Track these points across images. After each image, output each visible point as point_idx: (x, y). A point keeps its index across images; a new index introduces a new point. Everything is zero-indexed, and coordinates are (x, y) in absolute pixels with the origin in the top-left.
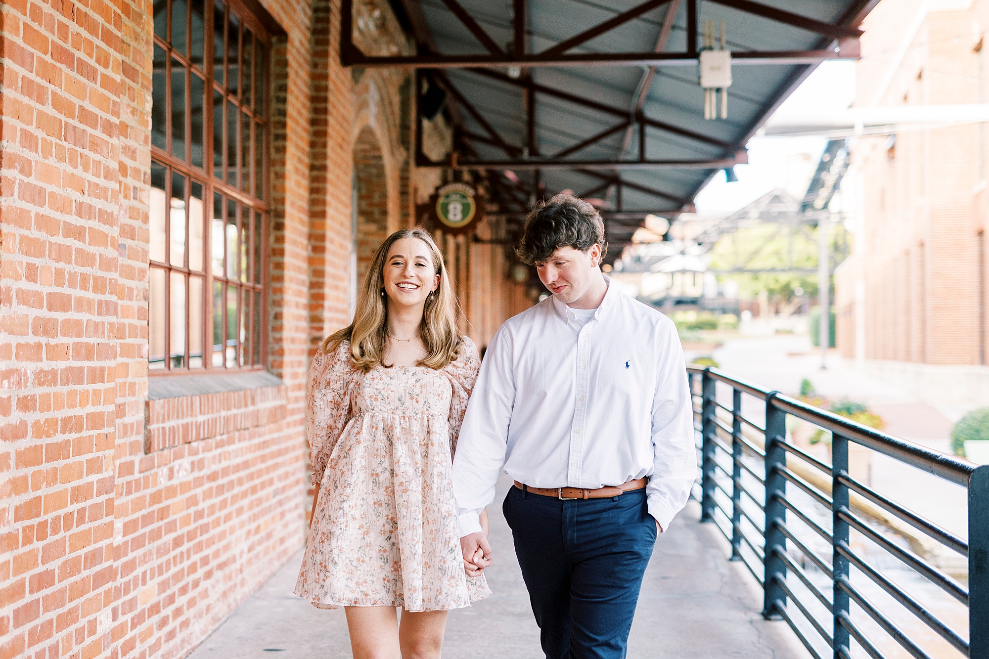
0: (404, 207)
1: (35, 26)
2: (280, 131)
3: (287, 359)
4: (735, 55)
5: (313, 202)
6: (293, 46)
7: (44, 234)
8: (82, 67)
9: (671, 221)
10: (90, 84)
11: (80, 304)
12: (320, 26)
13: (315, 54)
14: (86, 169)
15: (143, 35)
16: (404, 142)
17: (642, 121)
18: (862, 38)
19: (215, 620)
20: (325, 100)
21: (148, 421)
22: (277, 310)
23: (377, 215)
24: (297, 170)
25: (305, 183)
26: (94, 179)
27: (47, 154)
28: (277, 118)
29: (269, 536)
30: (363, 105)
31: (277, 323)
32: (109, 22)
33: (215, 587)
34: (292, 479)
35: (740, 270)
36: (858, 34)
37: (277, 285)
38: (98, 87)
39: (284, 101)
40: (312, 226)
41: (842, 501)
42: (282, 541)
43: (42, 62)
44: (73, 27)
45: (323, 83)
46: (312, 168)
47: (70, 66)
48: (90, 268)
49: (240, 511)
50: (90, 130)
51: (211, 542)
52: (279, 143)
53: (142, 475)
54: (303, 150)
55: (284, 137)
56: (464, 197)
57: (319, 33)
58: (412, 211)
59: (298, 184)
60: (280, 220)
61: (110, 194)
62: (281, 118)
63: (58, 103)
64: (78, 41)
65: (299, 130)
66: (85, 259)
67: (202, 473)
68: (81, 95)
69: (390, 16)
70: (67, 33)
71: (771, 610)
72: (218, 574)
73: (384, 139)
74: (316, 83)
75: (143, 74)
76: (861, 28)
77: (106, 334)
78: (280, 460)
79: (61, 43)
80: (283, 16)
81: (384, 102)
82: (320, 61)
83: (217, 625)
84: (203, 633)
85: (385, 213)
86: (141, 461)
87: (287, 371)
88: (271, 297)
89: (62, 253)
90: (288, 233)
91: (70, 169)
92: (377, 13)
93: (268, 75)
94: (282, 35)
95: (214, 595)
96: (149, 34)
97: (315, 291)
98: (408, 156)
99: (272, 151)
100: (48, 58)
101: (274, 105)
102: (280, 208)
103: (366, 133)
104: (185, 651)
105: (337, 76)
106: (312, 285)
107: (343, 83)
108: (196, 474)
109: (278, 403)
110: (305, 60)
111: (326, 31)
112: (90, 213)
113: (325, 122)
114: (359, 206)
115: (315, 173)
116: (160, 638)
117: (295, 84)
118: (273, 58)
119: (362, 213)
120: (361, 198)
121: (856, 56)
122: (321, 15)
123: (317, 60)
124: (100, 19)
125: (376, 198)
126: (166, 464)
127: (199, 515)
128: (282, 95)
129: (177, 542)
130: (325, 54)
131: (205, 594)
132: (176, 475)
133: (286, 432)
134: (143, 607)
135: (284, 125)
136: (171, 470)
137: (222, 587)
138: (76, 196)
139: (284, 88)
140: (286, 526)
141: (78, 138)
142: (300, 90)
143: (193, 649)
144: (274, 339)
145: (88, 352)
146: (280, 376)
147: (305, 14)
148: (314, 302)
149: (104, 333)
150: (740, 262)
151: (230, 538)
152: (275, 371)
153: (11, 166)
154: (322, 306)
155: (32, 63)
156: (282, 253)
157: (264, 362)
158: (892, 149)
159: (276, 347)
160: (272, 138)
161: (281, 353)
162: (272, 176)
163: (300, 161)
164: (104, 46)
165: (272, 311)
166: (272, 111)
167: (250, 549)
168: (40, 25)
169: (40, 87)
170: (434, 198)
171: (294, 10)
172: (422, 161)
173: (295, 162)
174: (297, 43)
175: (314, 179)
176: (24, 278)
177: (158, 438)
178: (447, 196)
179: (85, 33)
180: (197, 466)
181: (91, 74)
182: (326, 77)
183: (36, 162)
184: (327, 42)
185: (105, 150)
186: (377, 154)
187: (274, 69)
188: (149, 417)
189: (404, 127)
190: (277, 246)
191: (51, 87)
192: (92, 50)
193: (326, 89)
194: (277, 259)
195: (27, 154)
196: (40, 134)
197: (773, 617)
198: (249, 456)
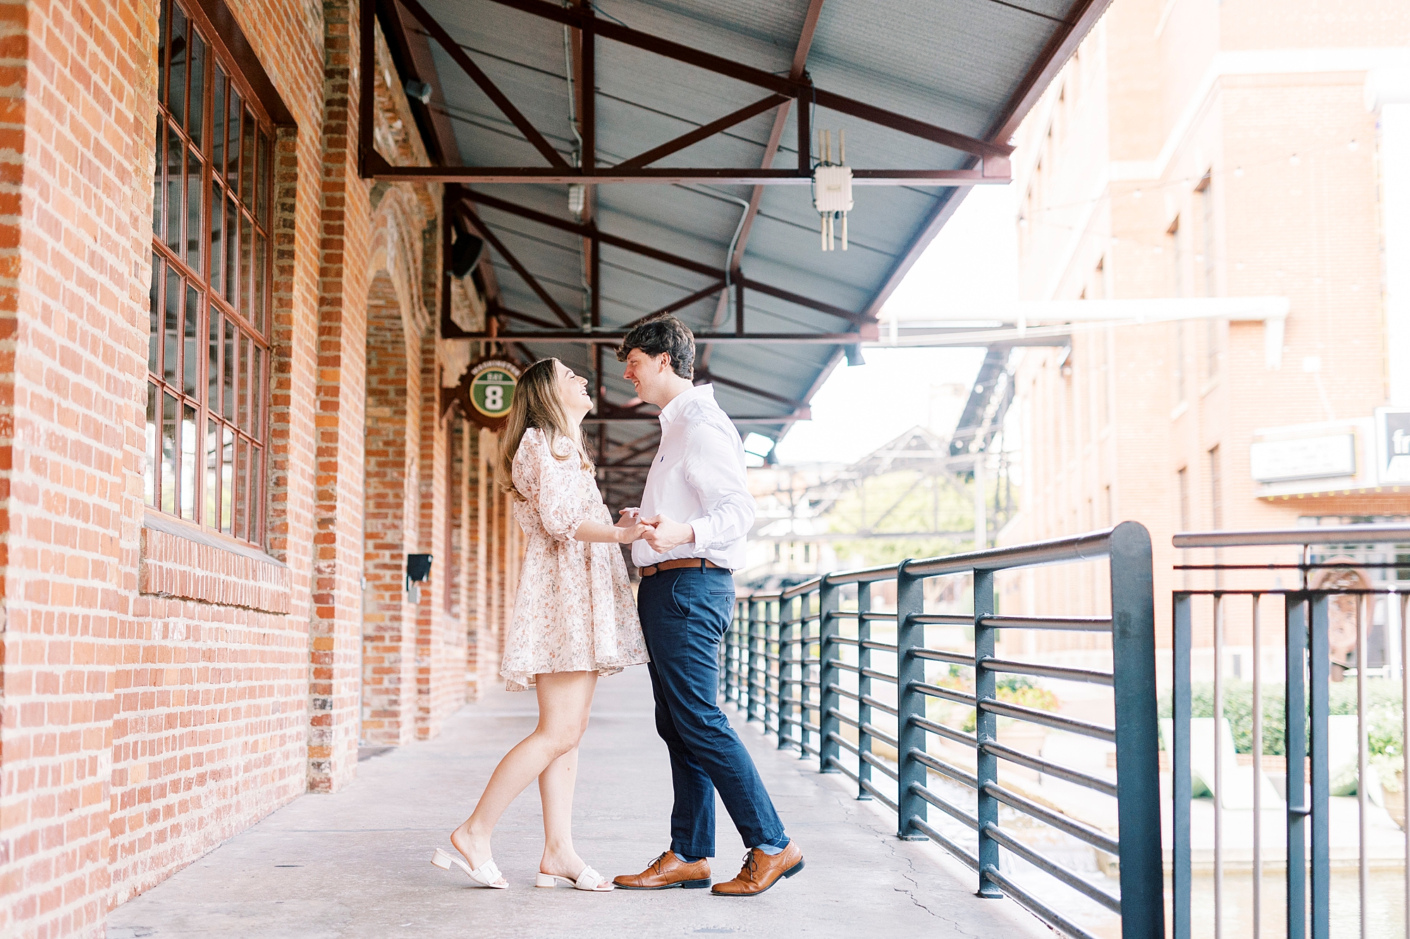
0: (426, 389)
1: (57, 31)
2: (285, 247)
3: (291, 537)
4: (857, 174)
5: (323, 346)
6: (303, 142)
7: (59, 274)
8: (98, 93)
9: (775, 440)
10: (105, 116)
11: (91, 372)
12: (334, 123)
13: (327, 158)
14: (99, 213)
15: (148, 81)
16: (428, 303)
17: (740, 282)
18: (1013, 156)
19: (208, 841)
20: (341, 216)
21: (144, 552)
22: (280, 473)
23: (392, 395)
24: (305, 300)
25: (314, 319)
26: (106, 228)
27: (64, 183)
28: (282, 231)
29: (268, 761)
30: (379, 241)
31: (280, 490)
32: (124, 49)
33: (209, 798)
34: (293, 698)
35: (868, 535)
36: (1006, 151)
37: (280, 442)
38: (112, 120)
39: (292, 208)
40: (322, 375)
41: (986, 651)
42: (282, 773)
43: (61, 75)
44: (91, 45)
45: (338, 194)
46: (322, 301)
47: (87, 88)
48: (100, 331)
49: (237, 713)
50: (104, 170)
51: (205, 739)
52: (285, 262)
53: (136, 619)
54: (312, 276)
55: (291, 255)
56: (506, 378)
57: (333, 131)
58: (437, 394)
59: (306, 318)
60: (283, 359)
61: (121, 251)
62: (288, 231)
63: (76, 128)
64: (95, 63)
65: (308, 249)
66: (97, 320)
67: (197, 645)
68: (97, 126)
69: (414, 132)
70: (85, 50)
71: (908, 828)
72: (211, 784)
73: (403, 292)
74: (329, 194)
75: (146, 129)
76: (1011, 143)
77: (114, 417)
78: (282, 666)
79: (79, 59)
80: (293, 101)
81: (404, 243)
82: (334, 167)
83: (210, 849)
84: (196, 851)
85: (403, 392)
86: (135, 601)
87: (290, 553)
88: (272, 457)
89: (74, 304)
90: (294, 376)
91: (84, 208)
92: (398, 124)
93: (271, 177)
94: (290, 125)
95: (206, 810)
96: (154, 83)
97: (325, 459)
98: (433, 322)
99: (275, 271)
100: (67, 72)
101: (278, 214)
102: (284, 344)
103: (382, 280)
104: (175, 864)
105: (355, 188)
106: (320, 452)
107: (360, 200)
108: (190, 643)
109: (281, 589)
110: (316, 164)
111: (342, 129)
112: (102, 266)
113: (341, 244)
114: (368, 382)
115: (326, 308)
116: (150, 834)
117: (305, 190)
118: (278, 155)
119: (370, 392)
120: (370, 372)
121: (1007, 179)
122: (336, 108)
123: (329, 165)
124: (116, 44)
125: (391, 373)
126: (161, 618)
127: (194, 698)
128: (289, 201)
129: (170, 721)
130: (341, 158)
131: (197, 803)
132: (170, 635)
133: (287, 633)
134: (134, 786)
135: (291, 239)
136: (166, 626)
137: (216, 802)
138: (89, 241)
139: (291, 193)
140: (286, 756)
141: (93, 174)
142: (309, 199)
143: (184, 866)
144: (275, 510)
145: (97, 431)
146: (283, 559)
147: (317, 105)
148: (323, 474)
149: (111, 414)
150: (869, 523)
151: (227, 743)
152: (276, 552)
153: (31, 185)
154: (335, 479)
155: (53, 73)
156: (286, 401)
157: (263, 542)
158: (1067, 364)
159: (278, 522)
160: (275, 255)
161: (284, 528)
162: (275, 302)
163: (308, 289)
164: (118, 74)
165: (273, 475)
166: (275, 221)
167: (246, 769)
168: (61, 31)
169: (59, 103)
170: (466, 379)
171: (305, 97)
172: (451, 331)
173: (303, 289)
174: (307, 140)
175: (324, 317)
176: (39, 318)
177: (155, 579)
178: (484, 378)
179: (102, 56)
180: (192, 633)
181: (107, 105)
182: (342, 187)
183: (54, 188)
184: (343, 144)
185: (117, 197)
186: (395, 312)
187: (278, 168)
188: (146, 548)
189: (428, 284)
190: (279, 392)
191: (69, 107)
192: (108, 76)
193: (342, 201)
194: (280, 409)
195: (45, 175)
196: (58, 157)
197: (910, 837)
198: (247, 646)
